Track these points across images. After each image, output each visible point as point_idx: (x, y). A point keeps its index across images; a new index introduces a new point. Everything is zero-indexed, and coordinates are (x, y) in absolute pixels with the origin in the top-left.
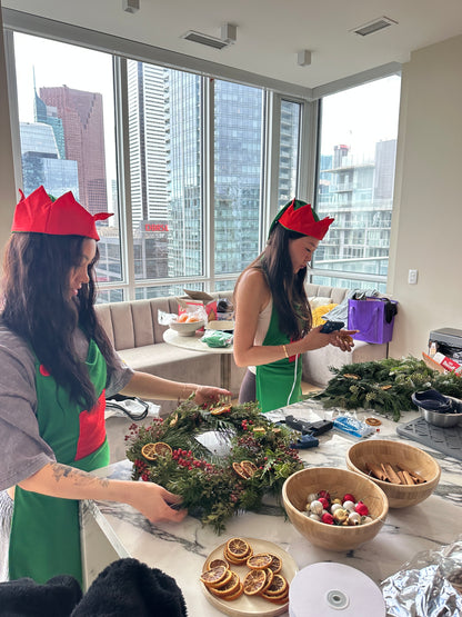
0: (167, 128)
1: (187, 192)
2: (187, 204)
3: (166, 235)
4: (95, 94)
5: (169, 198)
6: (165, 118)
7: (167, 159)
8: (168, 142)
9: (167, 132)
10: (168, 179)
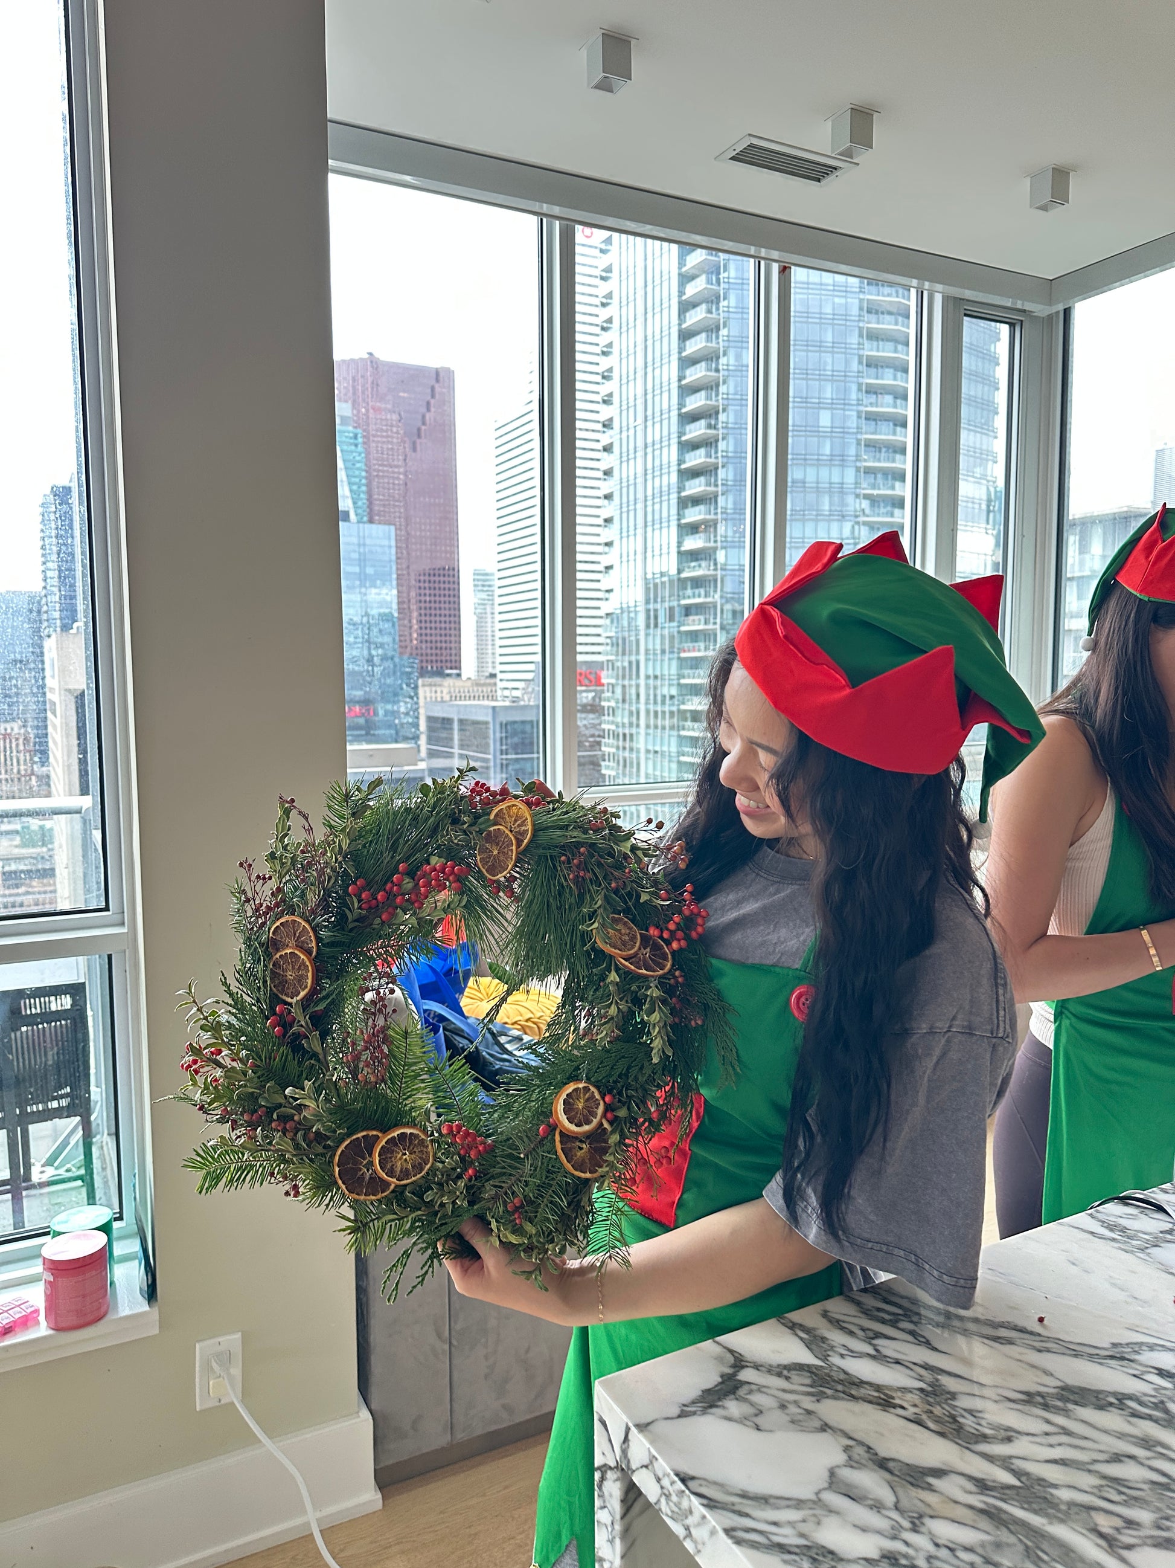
0: (605, 440)
1: (652, 591)
2: (652, 620)
3: (598, 696)
4: (437, 372)
5: (606, 607)
6: (603, 417)
7: (605, 513)
8: (608, 473)
9: (607, 449)
10: (605, 561)
